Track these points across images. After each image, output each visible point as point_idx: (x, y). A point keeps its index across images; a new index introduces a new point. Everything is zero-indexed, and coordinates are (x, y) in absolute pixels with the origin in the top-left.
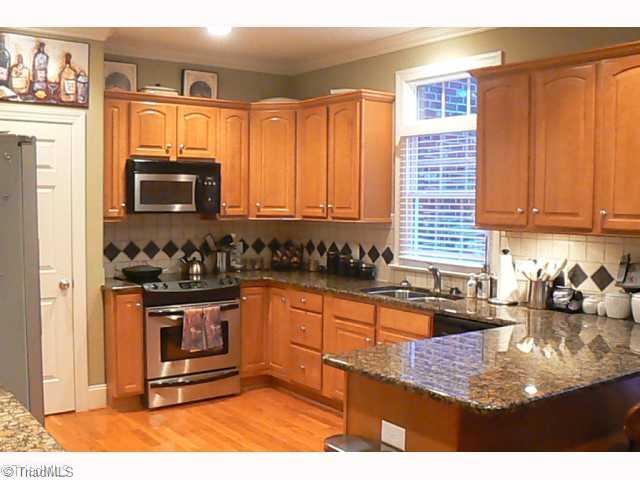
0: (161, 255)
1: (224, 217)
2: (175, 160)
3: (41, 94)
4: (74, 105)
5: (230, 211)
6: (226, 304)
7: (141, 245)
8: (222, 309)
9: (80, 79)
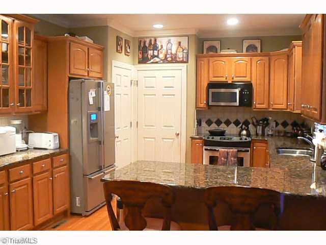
0: (232, 125)
1: (254, 109)
2: (231, 82)
3: (169, 59)
4: (182, 62)
5: (258, 106)
6: (240, 149)
7: (223, 120)
8: (238, 151)
9: (185, 51)
